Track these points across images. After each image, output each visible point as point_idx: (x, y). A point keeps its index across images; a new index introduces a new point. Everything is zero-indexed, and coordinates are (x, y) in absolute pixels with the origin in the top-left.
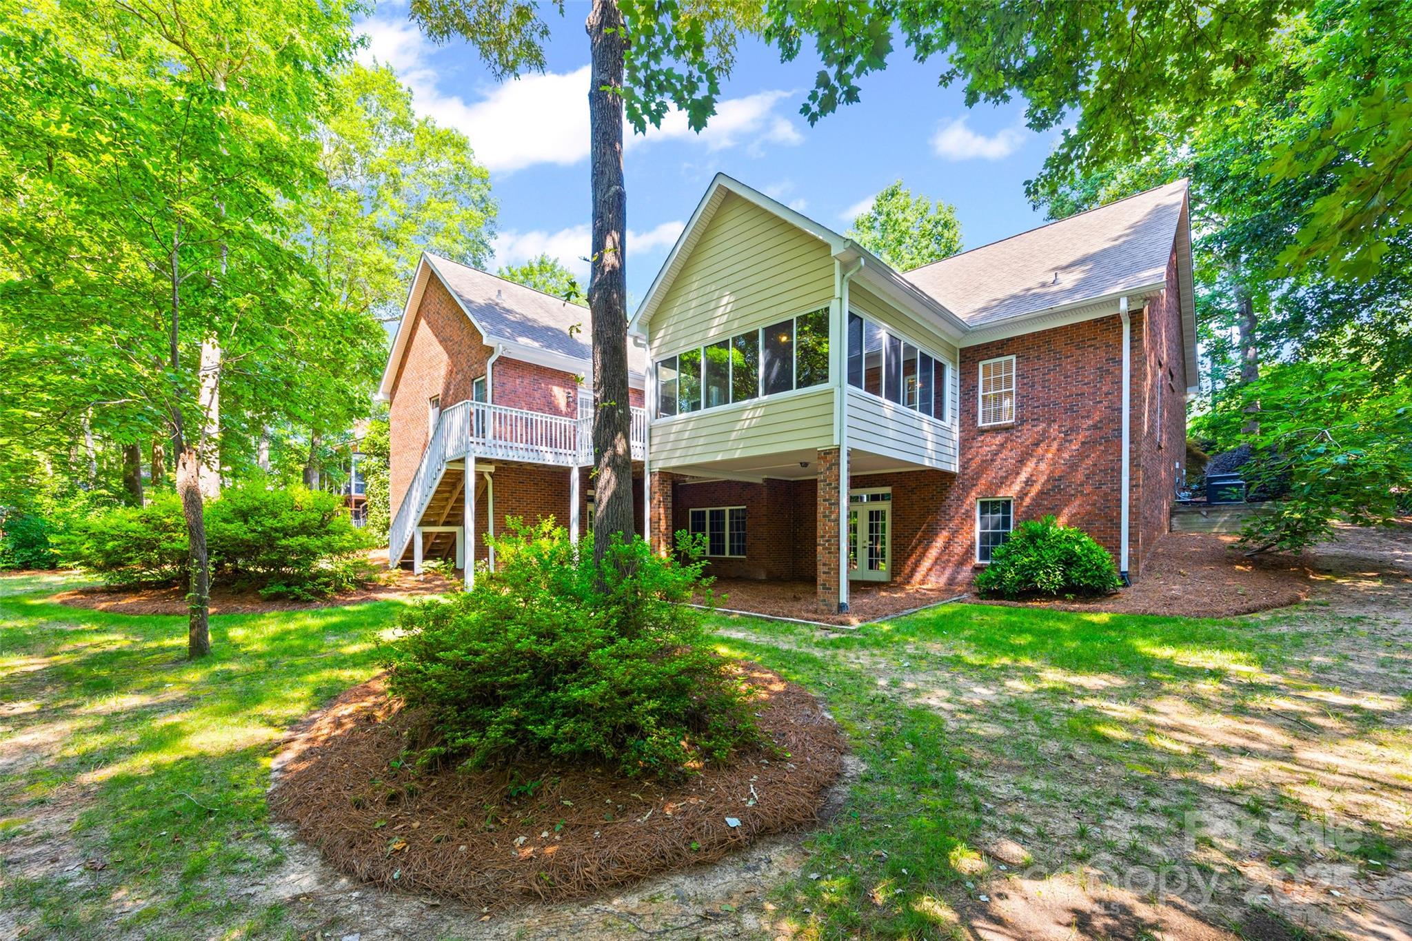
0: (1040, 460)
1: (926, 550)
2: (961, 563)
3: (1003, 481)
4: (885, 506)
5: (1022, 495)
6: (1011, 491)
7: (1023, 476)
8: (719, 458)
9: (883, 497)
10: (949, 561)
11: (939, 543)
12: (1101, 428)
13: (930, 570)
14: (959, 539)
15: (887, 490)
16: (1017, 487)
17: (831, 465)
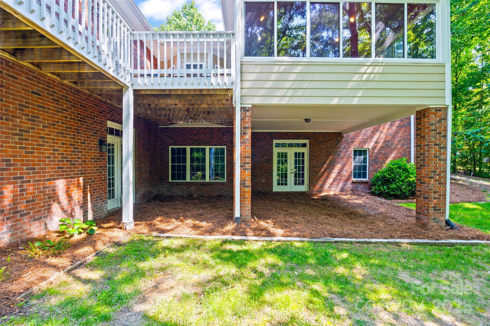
0: (381, 132)
1: (329, 174)
2: (347, 180)
3: (365, 141)
4: (305, 150)
5: (374, 148)
6: (369, 146)
7: (374, 139)
8: (335, 102)
9: (304, 145)
10: (341, 179)
11: (336, 170)
12: (403, 121)
13: (331, 184)
14: (346, 168)
15: (306, 141)
16: (372, 144)
17: (441, 119)
